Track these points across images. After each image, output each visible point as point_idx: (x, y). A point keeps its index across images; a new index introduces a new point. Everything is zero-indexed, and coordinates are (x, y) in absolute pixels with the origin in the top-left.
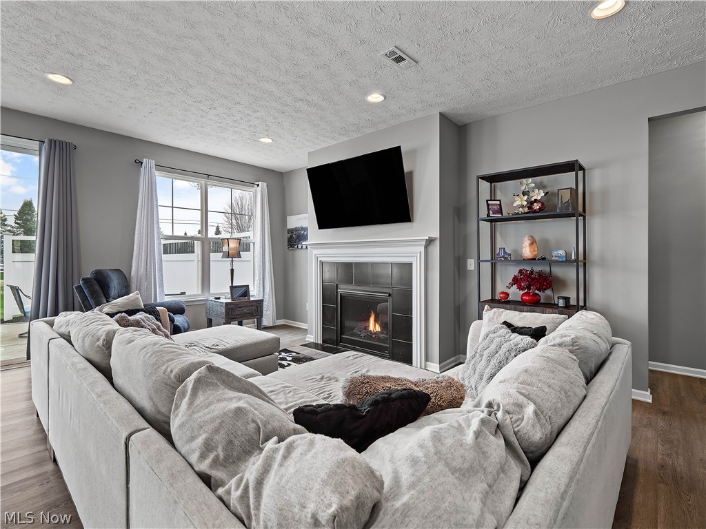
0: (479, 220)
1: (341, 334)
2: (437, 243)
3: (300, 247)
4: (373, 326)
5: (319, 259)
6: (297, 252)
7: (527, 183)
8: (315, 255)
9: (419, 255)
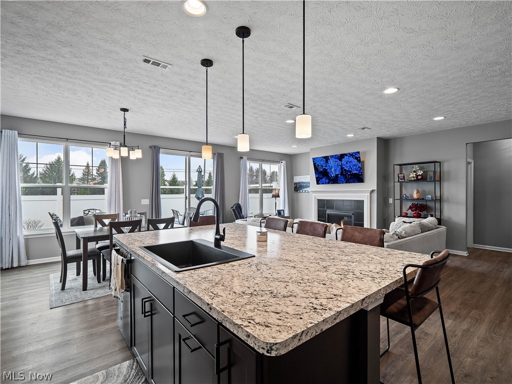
0: (394, 182)
2: (376, 192)
3: (301, 191)
5: (316, 198)
6: (300, 194)
7: (416, 167)
8: (314, 196)
9: (367, 197)
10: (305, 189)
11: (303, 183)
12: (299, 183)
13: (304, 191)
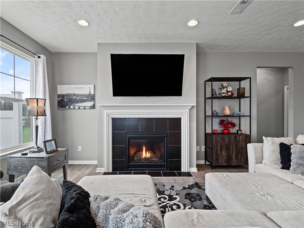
0: (205, 99)
1: (129, 163)
2: (195, 108)
3: (72, 107)
4: (145, 154)
5: (111, 116)
6: (68, 111)
7: (225, 84)
8: (107, 113)
9: (186, 113)
10: (80, 104)
11: (74, 95)
12: (68, 95)
13: (77, 108)
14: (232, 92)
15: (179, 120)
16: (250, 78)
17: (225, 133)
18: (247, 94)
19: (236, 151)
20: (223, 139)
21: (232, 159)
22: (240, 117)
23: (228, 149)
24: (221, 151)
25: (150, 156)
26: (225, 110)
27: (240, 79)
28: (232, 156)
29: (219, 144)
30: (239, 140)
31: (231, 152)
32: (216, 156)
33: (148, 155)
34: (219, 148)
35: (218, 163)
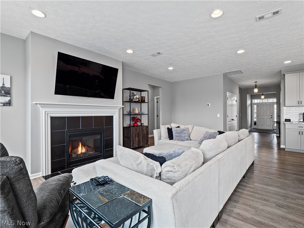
4: (81, 150)
5: (49, 115)
7: (135, 93)
8: (45, 112)
9: (117, 112)
14: (139, 99)
15: (112, 117)
16: (148, 91)
17: (136, 125)
18: (146, 101)
19: (142, 137)
20: (136, 130)
21: (140, 142)
22: (141, 115)
23: (139, 136)
24: (135, 138)
25: (85, 151)
26: (135, 110)
27: (141, 91)
28: (140, 140)
29: (134, 133)
30: (144, 129)
31: (140, 138)
32: (133, 141)
33: (84, 150)
34: (134, 136)
35: (134, 146)
